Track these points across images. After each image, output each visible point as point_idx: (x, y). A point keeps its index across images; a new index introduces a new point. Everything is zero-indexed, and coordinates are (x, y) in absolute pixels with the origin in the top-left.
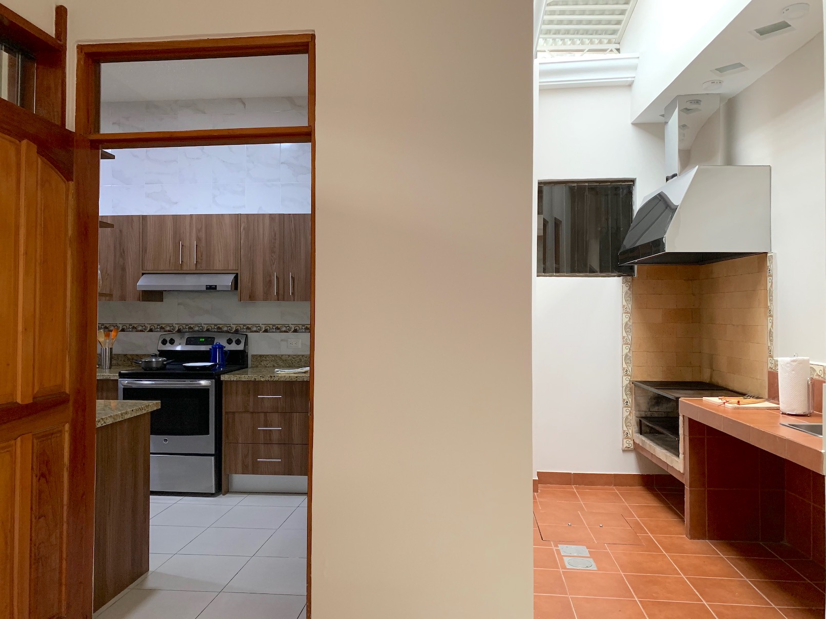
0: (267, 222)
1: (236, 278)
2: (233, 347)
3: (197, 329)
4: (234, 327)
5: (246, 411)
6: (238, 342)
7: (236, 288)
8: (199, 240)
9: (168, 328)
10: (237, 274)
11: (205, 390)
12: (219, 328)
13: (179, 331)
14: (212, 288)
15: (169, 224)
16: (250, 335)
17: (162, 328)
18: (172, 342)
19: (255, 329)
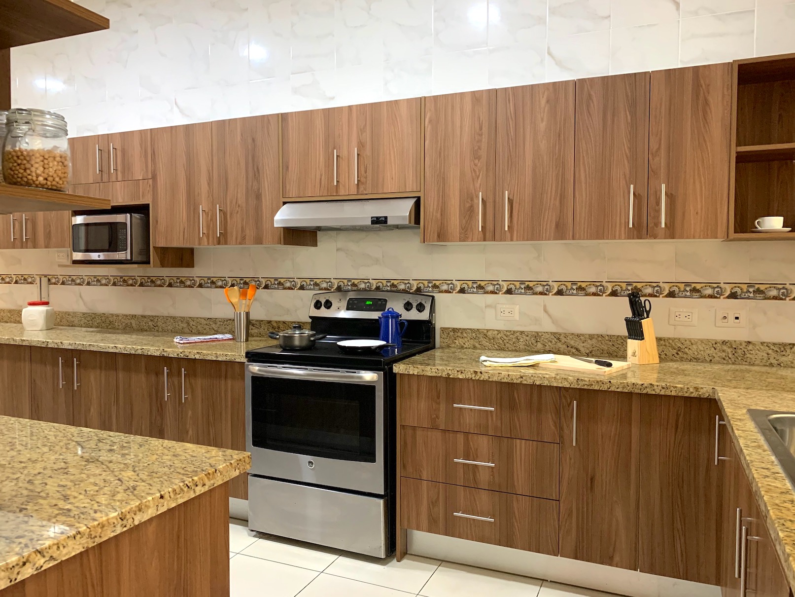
1: (417, 205)
2: (413, 315)
3: (362, 286)
5: (435, 428)
6: (421, 307)
7: (417, 221)
8: (361, 145)
9: (324, 285)
10: (419, 198)
11: (369, 389)
12: (393, 285)
13: (339, 289)
14: (381, 222)
15: (319, 124)
17: (316, 284)
18: (328, 305)
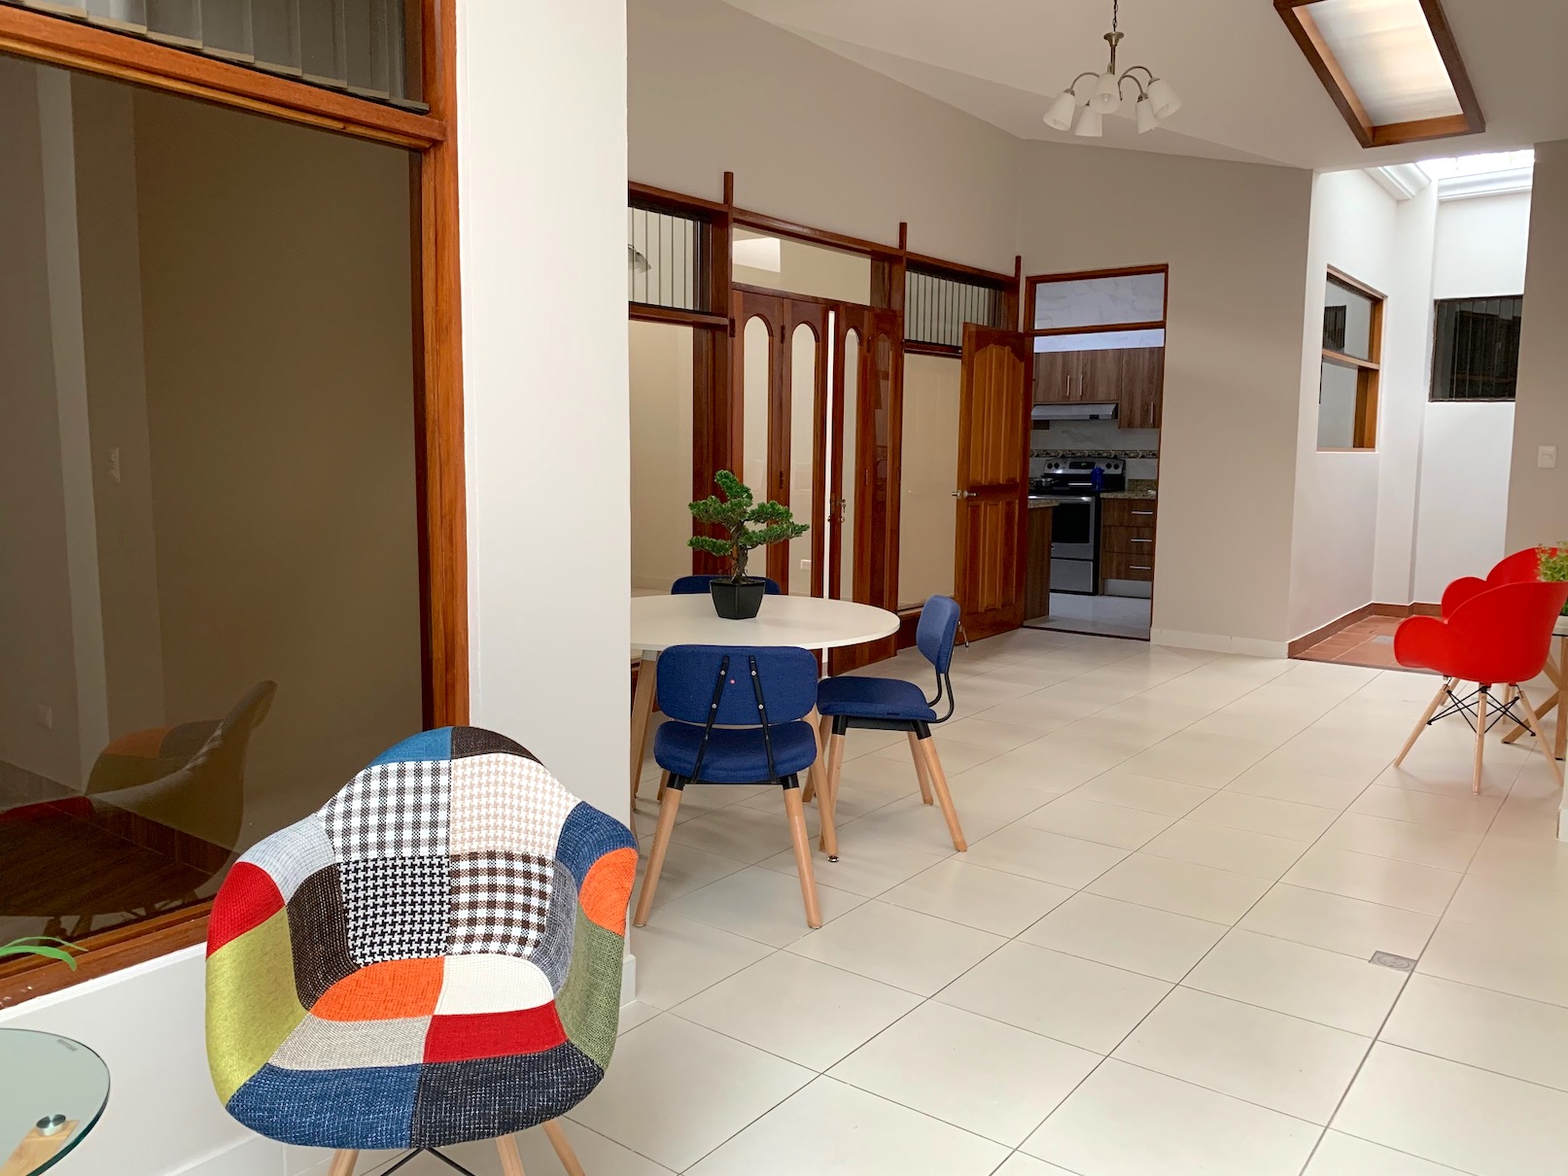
0: (1147, 356)
1: (1116, 409)
2: (1112, 471)
3: (1079, 454)
4: (1113, 453)
5: (1121, 525)
6: (1116, 467)
7: (1116, 417)
8: (1084, 373)
9: (1053, 454)
10: (1117, 404)
11: (1086, 505)
12: (1099, 453)
13: (1063, 457)
14: (1094, 417)
15: (1059, 362)
16: (1128, 460)
17: (1047, 454)
18: (1057, 466)
19: (1132, 455)
